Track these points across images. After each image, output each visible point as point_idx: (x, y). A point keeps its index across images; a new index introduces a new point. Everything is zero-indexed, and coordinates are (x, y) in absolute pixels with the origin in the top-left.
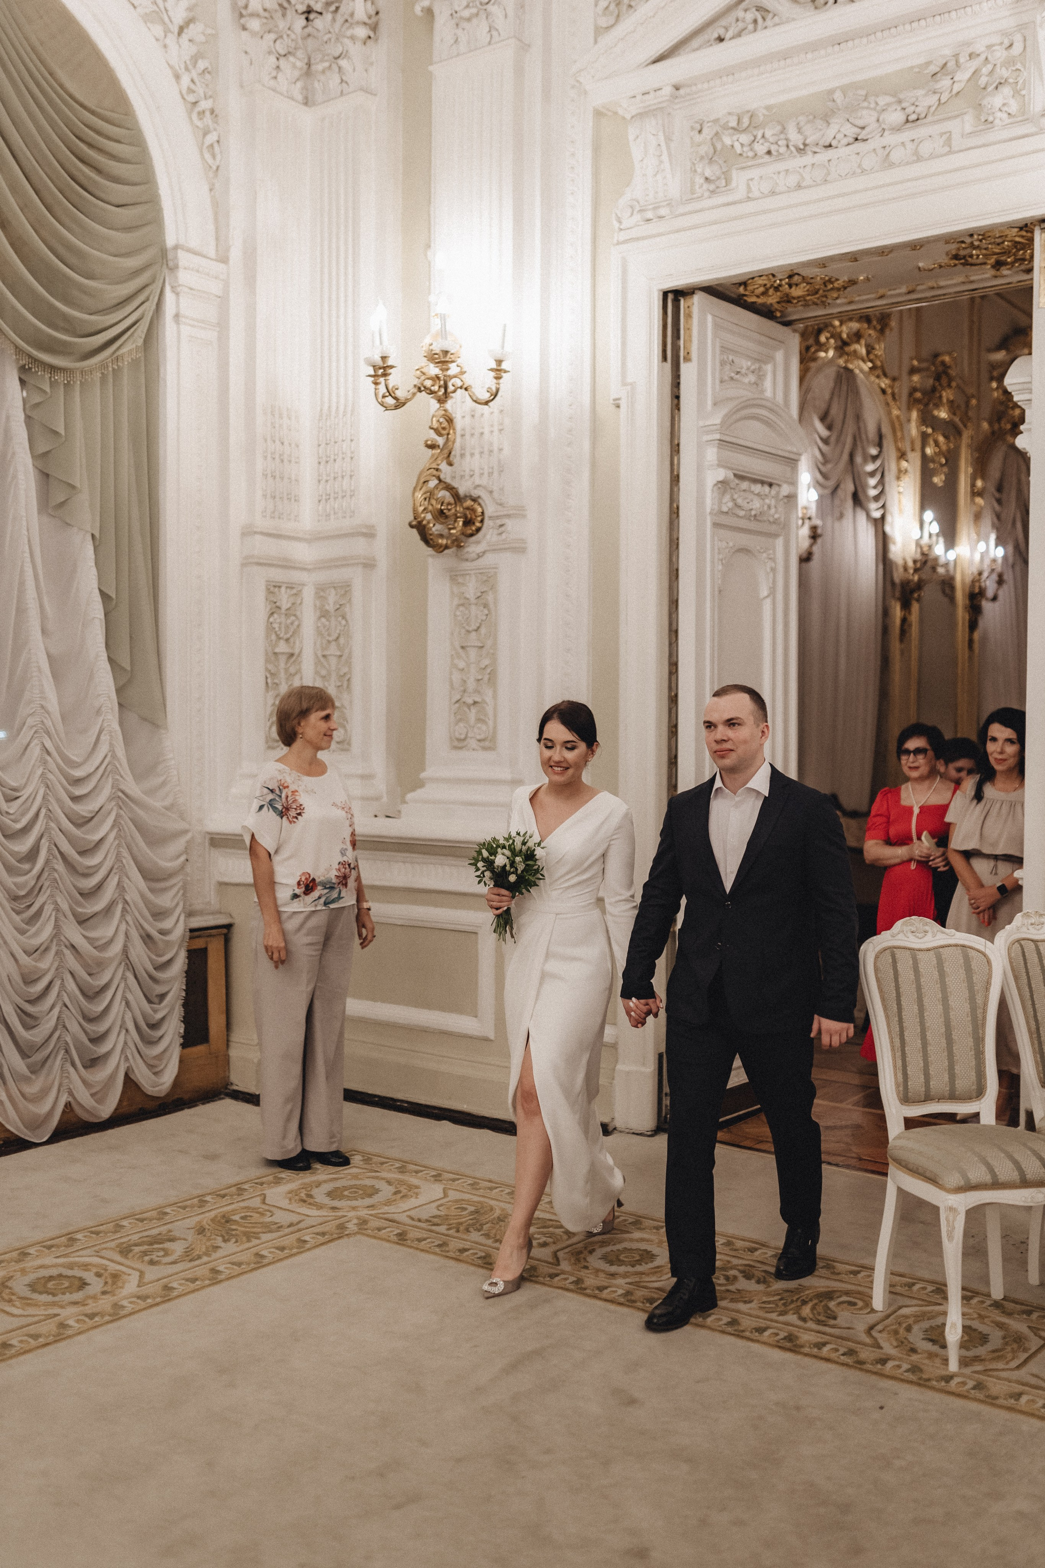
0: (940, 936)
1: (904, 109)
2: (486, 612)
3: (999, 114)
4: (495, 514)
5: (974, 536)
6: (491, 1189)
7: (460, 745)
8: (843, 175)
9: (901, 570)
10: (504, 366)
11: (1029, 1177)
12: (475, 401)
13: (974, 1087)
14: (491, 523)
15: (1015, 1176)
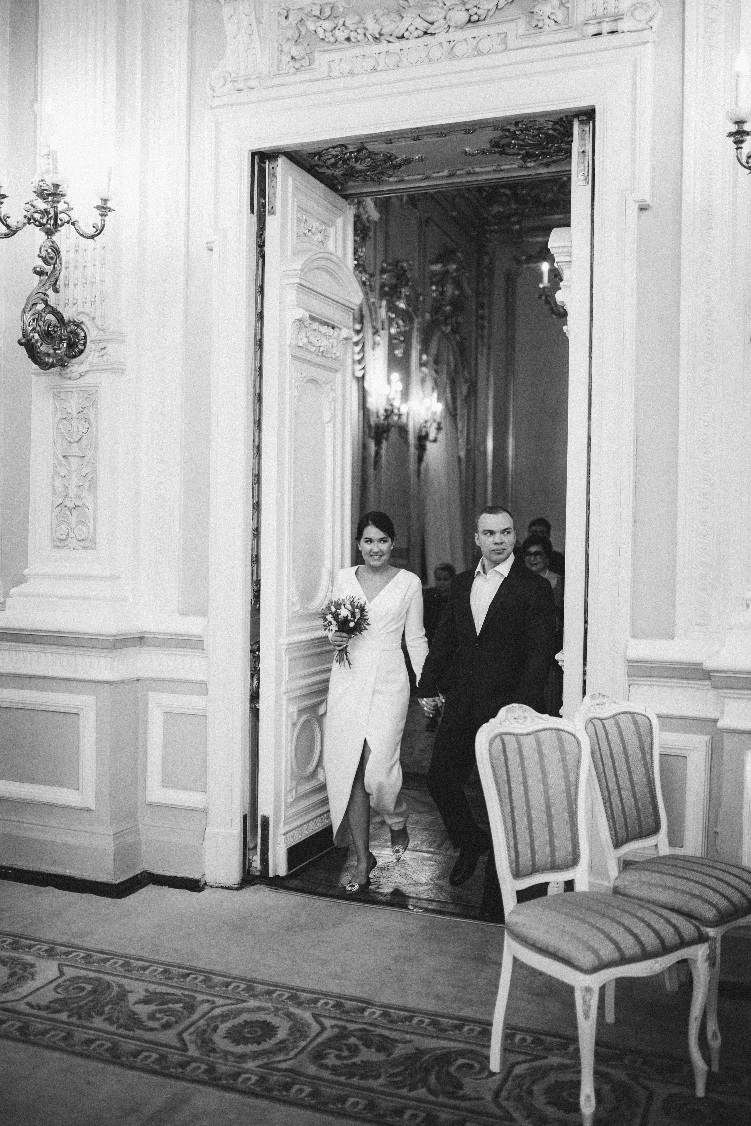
0: (536, 720)
1: (468, 10)
2: (87, 425)
3: (548, 21)
4: (97, 338)
5: (421, 395)
6: (105, 961)
7: (61, 545)
8: (414, 62)
9: (375, 416)
10: (109, 205)
11: (649, 948)
12: (82, 235)
13: (571, 857)
14: (93, 346)
15: (636, 950)
